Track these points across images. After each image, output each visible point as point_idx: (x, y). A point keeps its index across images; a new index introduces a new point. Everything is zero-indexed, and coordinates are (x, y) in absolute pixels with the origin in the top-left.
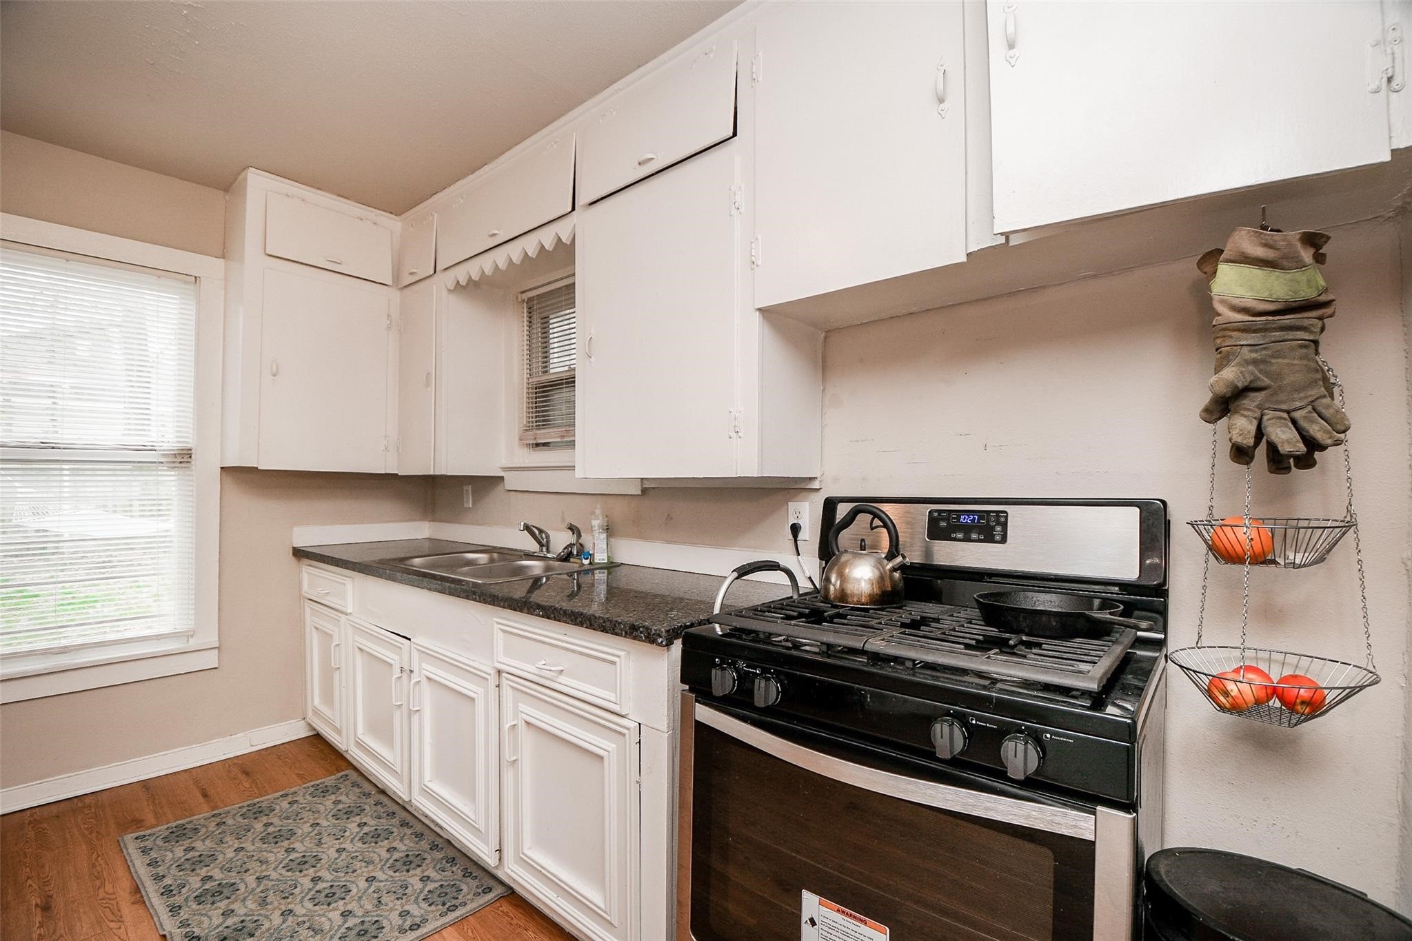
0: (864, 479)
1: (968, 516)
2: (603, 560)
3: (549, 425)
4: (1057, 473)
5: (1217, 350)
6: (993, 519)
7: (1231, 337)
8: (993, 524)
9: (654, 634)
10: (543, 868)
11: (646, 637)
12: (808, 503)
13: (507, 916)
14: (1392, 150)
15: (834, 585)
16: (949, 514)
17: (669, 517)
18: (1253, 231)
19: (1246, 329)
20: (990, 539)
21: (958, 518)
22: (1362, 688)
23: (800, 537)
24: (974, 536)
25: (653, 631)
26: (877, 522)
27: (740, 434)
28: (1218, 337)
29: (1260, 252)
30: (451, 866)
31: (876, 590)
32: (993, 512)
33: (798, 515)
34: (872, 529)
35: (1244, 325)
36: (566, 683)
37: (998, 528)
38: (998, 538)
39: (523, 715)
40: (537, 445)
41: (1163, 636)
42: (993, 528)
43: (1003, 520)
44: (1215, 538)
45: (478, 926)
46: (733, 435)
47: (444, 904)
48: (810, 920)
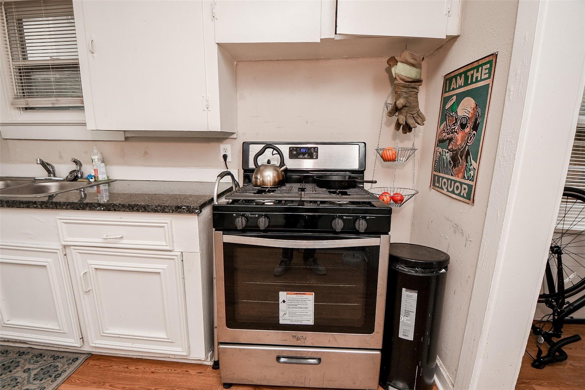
0: (257, 134)
1: (304, 149)
2: (105, 178)
3: (33, 95)
5: (396, 93)
6: (313, 150)
7: (400, 88)
8: (313, 152)
9: (193, 209)
10: (120, 335)
11: (187, 211)
12: (230, 145)
13: (95, 365)
14: (446, 35)
15: (259, 179)
16: (297, 148)
17: (146, 153)
18: (411, 53)
19: (404, 87)
20: (312, 158)
21: (300, 150)
22: (415, 194)
23: (228, 160)
24: (306, 157)
25: (192, 207)
26: (275, 152)
27: (209, 109)
28: (396, 88)
29: (412, 61)
30: (41, 358)
31: (277, 180)
32: (313, 147)
33: (225, 150)
34: (273, 155)
35: (404, 85)
37: (315, 153)
38: (314, 157)
39: (93, 266)
40: (26, 109)
41: (363, 186)
42: (313, 154)
43: (316, 150)
44: (383, 154)
45: (80, 377)
46: (206, 109)
47: (50, 376)
48: (283, 301)
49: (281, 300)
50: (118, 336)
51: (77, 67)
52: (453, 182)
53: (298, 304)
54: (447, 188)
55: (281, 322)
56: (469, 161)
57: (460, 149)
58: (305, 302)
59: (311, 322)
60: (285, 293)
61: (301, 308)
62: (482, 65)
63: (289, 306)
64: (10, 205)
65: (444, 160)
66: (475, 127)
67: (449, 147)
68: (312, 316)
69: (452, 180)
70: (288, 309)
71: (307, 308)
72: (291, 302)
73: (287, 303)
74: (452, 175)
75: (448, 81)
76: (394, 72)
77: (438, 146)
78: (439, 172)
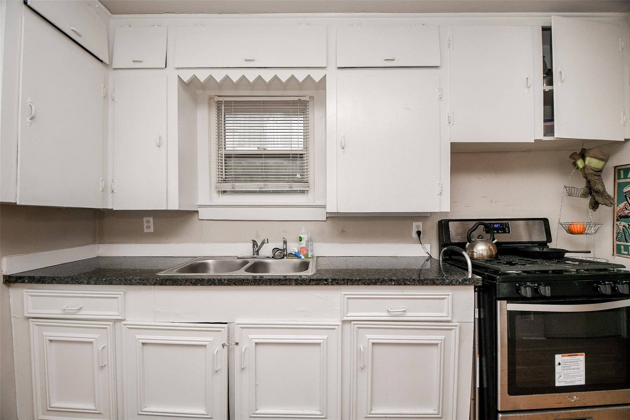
1: (497, 225)
4: (513, 210)
6: (504, 225)
8: (505, 227)
10: (386, 414)
17: (343, 231)
20: (505, 232)
24: (500, 232)
32: (504, 223)
33: (418, 227)
36: (411, 315)
37: (507, 228)
38: (507, 232)
39: (372, 340)
42: (505, 228)
43: (508, 226)
48: (558, 364)
49: (557, 363)
53: (572, 365)
55: (557, 384)
58: (577, 363)
59: (583, 382)
60: (561, 355)
61: (574, 369)
63: (563, 368)
68: (583, 376)
70: (563, 371)
71: (579, 369)
72: (565, 364)
73: (562, 365)
75: (622, 171)
76: (580, 163)
77: (618, 220)
78: (627, 242)
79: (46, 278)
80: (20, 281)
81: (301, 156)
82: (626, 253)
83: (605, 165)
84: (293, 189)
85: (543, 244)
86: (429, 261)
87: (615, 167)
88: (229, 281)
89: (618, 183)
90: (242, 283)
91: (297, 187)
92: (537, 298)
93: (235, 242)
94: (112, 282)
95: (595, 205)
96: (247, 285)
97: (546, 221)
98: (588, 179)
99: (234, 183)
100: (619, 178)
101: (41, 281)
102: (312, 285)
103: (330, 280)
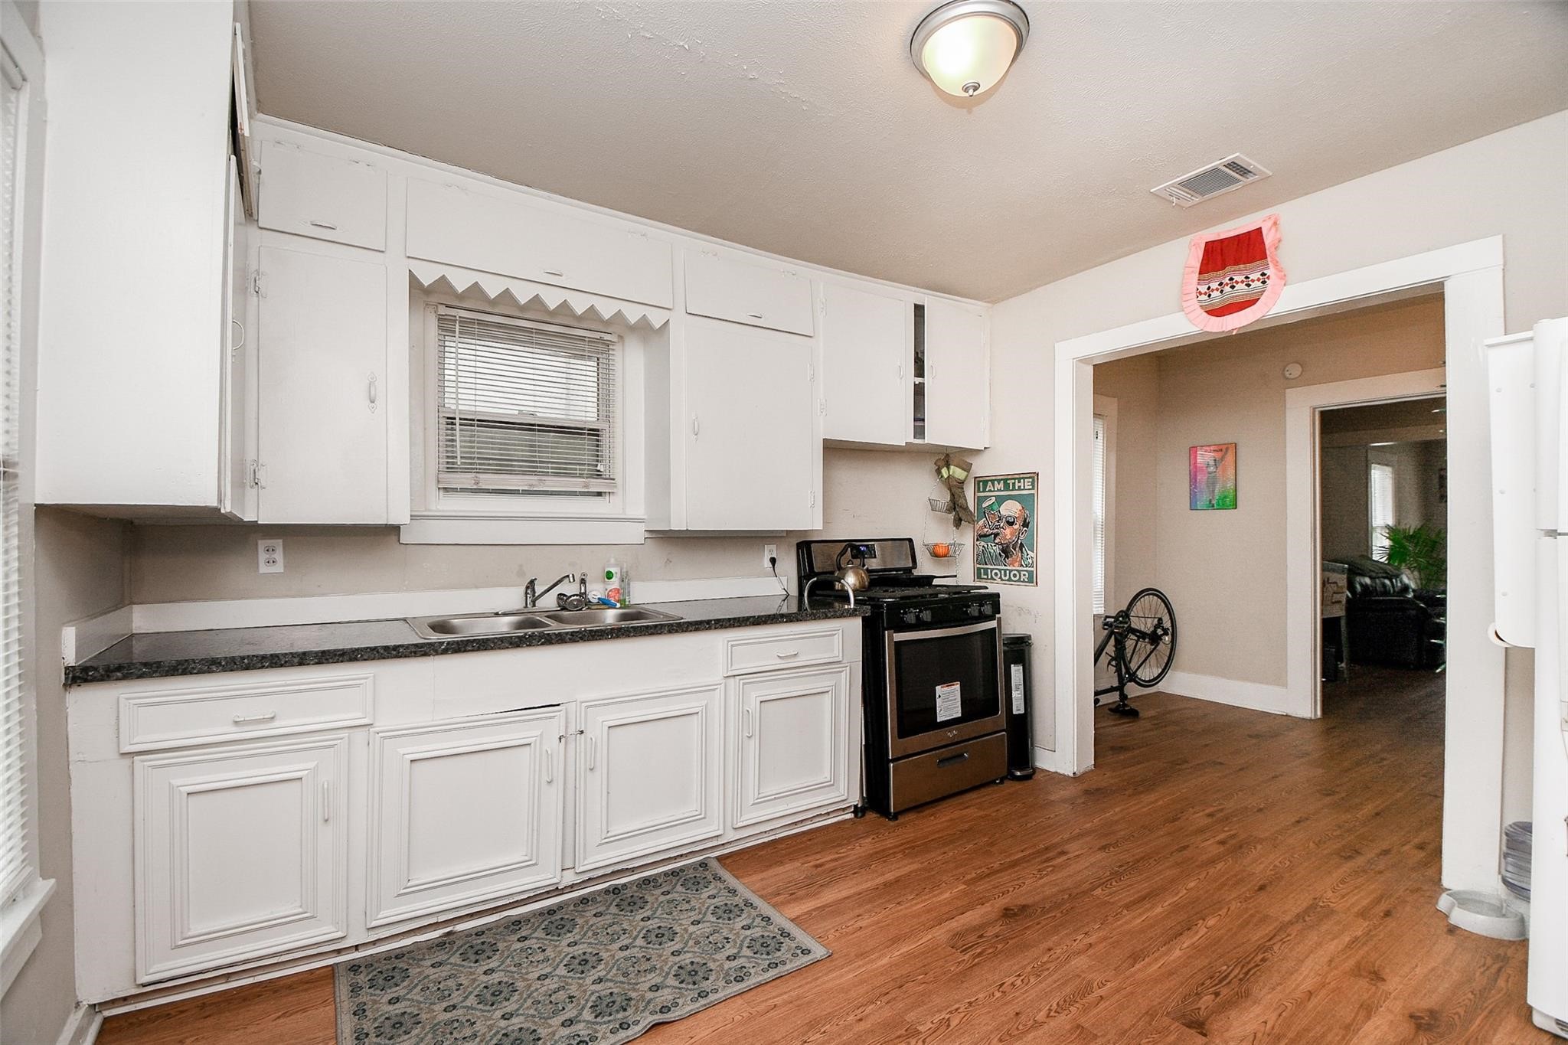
6: (870, 548)
12: (776, 545)
17: (668, 561)
20: (872, 556)
24: (867, 556)
32: (870, 545)
33: (772, 552)
36: (801, 659)
39: (759, 698)
42: (871, 551)
44: (935, 549)
49: (937, 696)
50: (773, 797)
51: (598, 435)
52: (1008, 572)
53: (950, 696)
54: (1001, 578)
55: (938, 719)
56: (1025, 552)
57: (1011, 543)
58: (954, 693)
59: (959, 714)
60: (941, 686)
61: (951, 700)
62: (1024, 478)
63: (943, 701)
64: (673, 629)
65: (990, 553)
66: (1026, 524)
67: (996, 541)
68: (959, 706)
69: (1005, 570)
70: (942, 704)
71: (955, 699)
72: (944, 695)
73: (942, 697)
74: (1005, 565)
75: (981, 483)
76: (944, 471)
77: (977, 540)
78: (986, 564)
79: (195, 663)
80: (119, 674)
81: (594, 433)
82: (986, 577)
83: (967, 475)
84: (590, 490)
85: (908, 570)
86: (786, 601)
87: (975, 478)
88: (573, 636)
89: (978, 497)
90: (593, 636)
91: (596, 485)
92: (920, 625)
93: (477, 587)
94: (357, 656)
95: (958, 522)
96: (600, 639)
97: (910, 540)
98: (953, 491)
99: (478, 475)
100: (979, 491)
101: (180, 671)
102: (691, 631)
103: (713, 622)
